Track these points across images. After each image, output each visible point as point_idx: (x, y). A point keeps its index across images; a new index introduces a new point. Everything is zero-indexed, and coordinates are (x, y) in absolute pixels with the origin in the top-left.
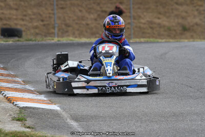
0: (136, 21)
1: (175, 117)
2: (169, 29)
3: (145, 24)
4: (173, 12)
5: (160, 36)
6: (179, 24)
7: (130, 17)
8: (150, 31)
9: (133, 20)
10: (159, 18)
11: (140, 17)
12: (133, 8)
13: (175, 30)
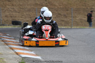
0: (74, 19)
5: (85, 26)
7: (71, 17)
8: (81, 23)
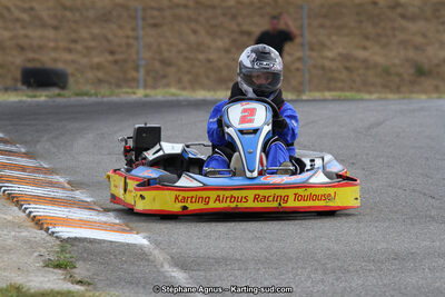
0: (314, 54)
1: (397, 262)
2: (387, 72)
3: (333, 60)
4: (394, 36)
5: (366, 86)
6: (407, 60)
7: (302, 45)
8: (344, 75)
9: (308, 53)
10: (365, 48)
11: (323, 45)
12: (309, 25)
13: (399, 75)
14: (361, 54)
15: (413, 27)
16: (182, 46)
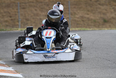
0: (72, 16)
2: (95, 21)
3: (78, 18)
4: (97, 10)
5: (89, 26)
6: (101, 18)
7: (69, 14)
8: (82, 23)
10: (88, 14)
11: (75, 13)
12: (71, 7)
13: (98, 22)
14: (87, 16)
15: (102, 7)
16: (32, 15)
